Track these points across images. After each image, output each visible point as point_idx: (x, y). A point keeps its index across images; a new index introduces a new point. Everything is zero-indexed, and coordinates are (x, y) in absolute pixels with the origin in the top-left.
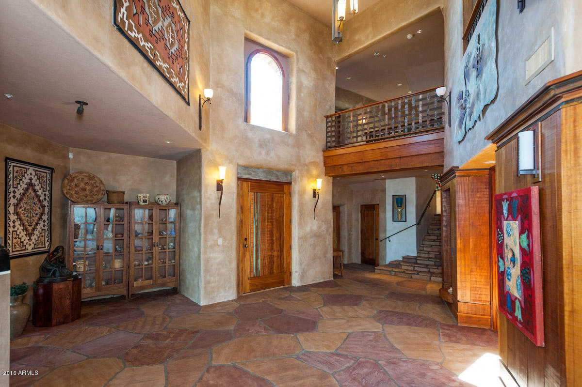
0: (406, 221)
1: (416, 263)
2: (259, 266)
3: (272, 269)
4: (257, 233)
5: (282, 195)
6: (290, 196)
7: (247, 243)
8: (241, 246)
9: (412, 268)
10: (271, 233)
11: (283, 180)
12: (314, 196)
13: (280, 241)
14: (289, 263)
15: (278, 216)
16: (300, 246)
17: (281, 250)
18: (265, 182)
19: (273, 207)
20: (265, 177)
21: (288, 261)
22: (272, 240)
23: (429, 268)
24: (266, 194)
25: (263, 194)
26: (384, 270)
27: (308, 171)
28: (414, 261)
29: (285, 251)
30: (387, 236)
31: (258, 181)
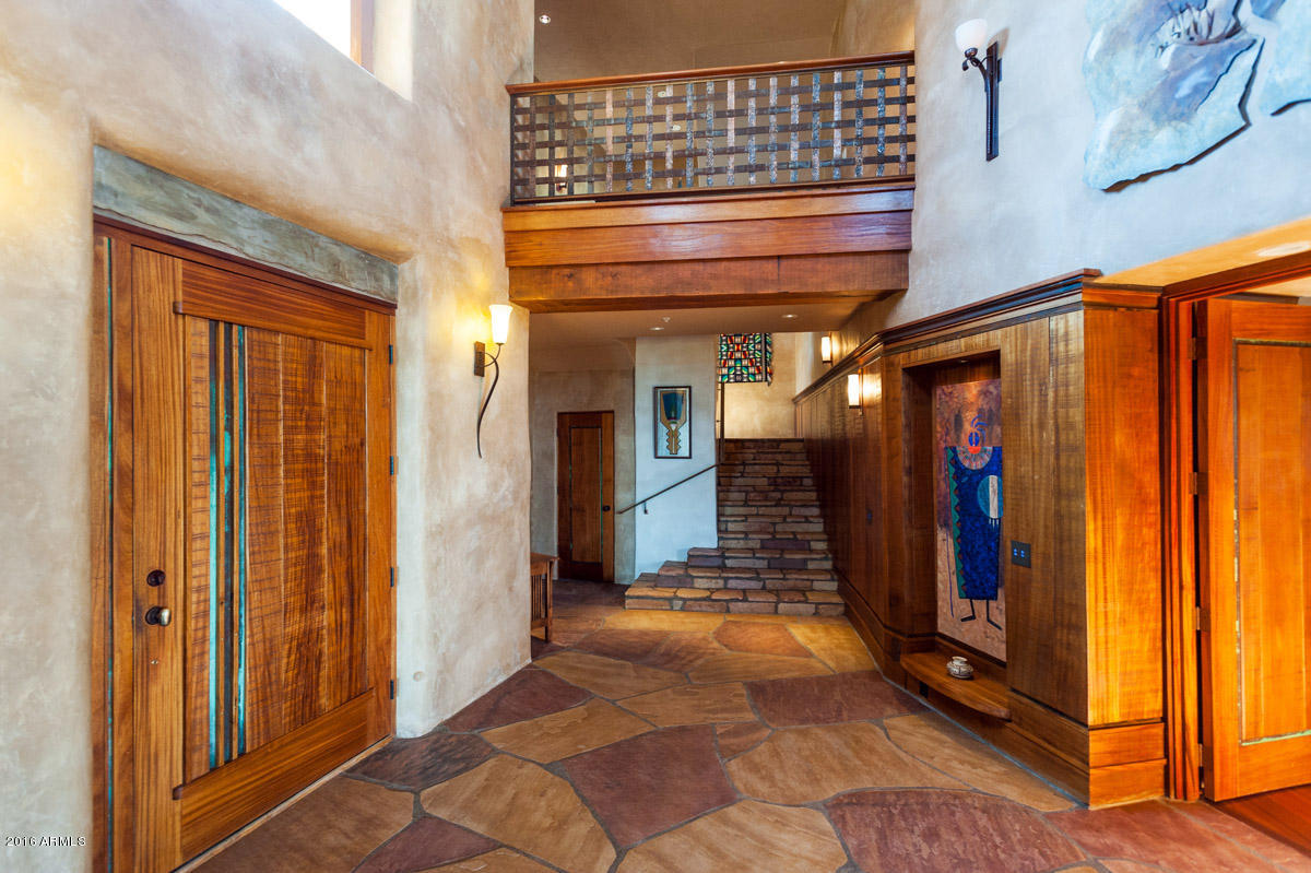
0: (690, 457)
1: (723, 568)
2: (242, 705)
3: (309, 695)
4: (230, 536)
5: (357, 353)
6: (390, 361)
7: (162, 596)
8: (124, 622)
9: (721, 583)
10: (307, 524)
11: (359, 284)
12: (479, 370)
13: (350, 557)
14: (386, 647)
15: (338, 445)
16: (434, 567)
17: (352, 598)
18: (277, 279)
19: (314, 404)
20: (273, 253)
21: (383, 636)
22: (313, 557)
23: (764, 580)
24: (280, 339)
25: (266, 337)
26: (653, 598)
27: (459, 268)
28: (718, 562)
29: (369, 597)
30: (639, 499)
31: (236, 268)
